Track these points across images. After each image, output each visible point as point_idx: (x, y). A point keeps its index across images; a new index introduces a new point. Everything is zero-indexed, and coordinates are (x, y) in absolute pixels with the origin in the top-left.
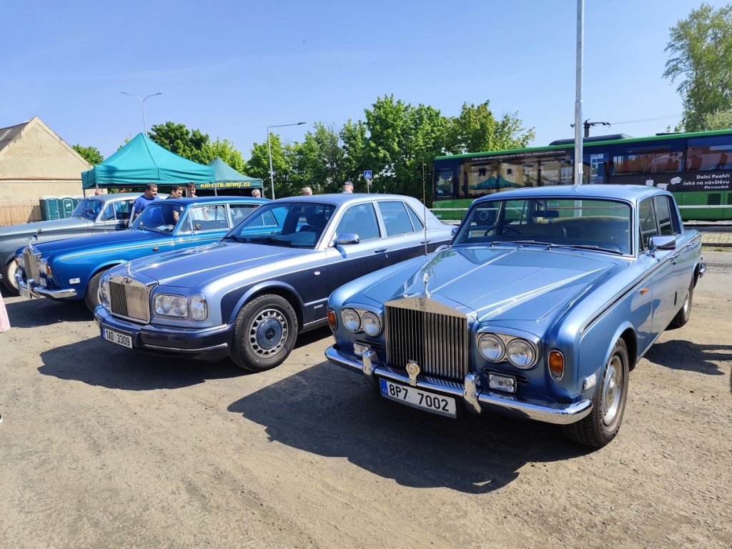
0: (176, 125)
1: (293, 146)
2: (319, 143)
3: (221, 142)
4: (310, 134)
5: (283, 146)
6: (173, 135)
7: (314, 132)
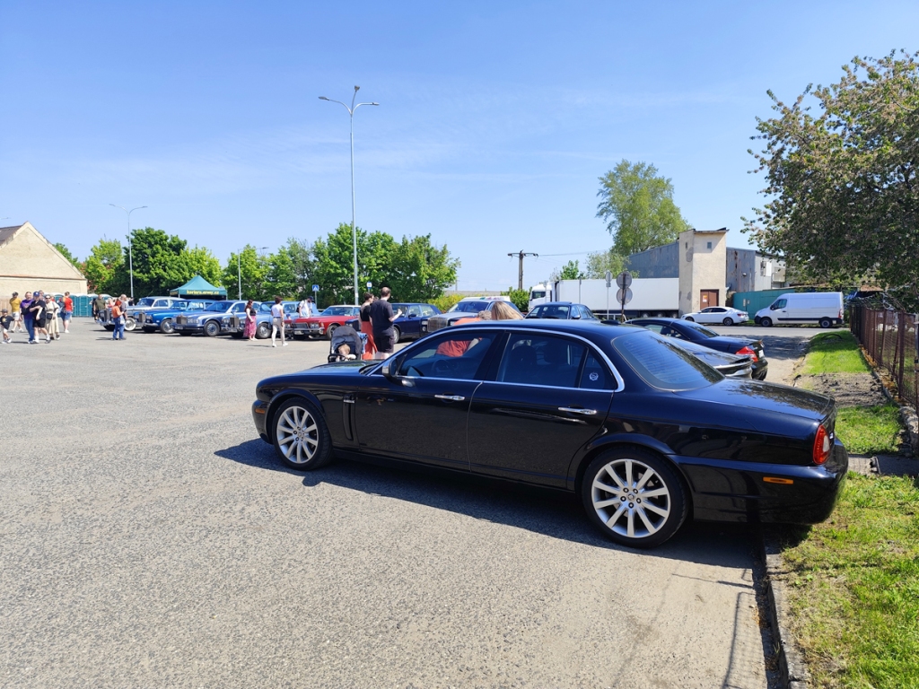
0: (156, 230)
1: (268, 257)
2: (292, 256)
3: (200, 248)
4: (283, 247)
5: (258, 257)
6: (152, 240)
7: (287, 247)
